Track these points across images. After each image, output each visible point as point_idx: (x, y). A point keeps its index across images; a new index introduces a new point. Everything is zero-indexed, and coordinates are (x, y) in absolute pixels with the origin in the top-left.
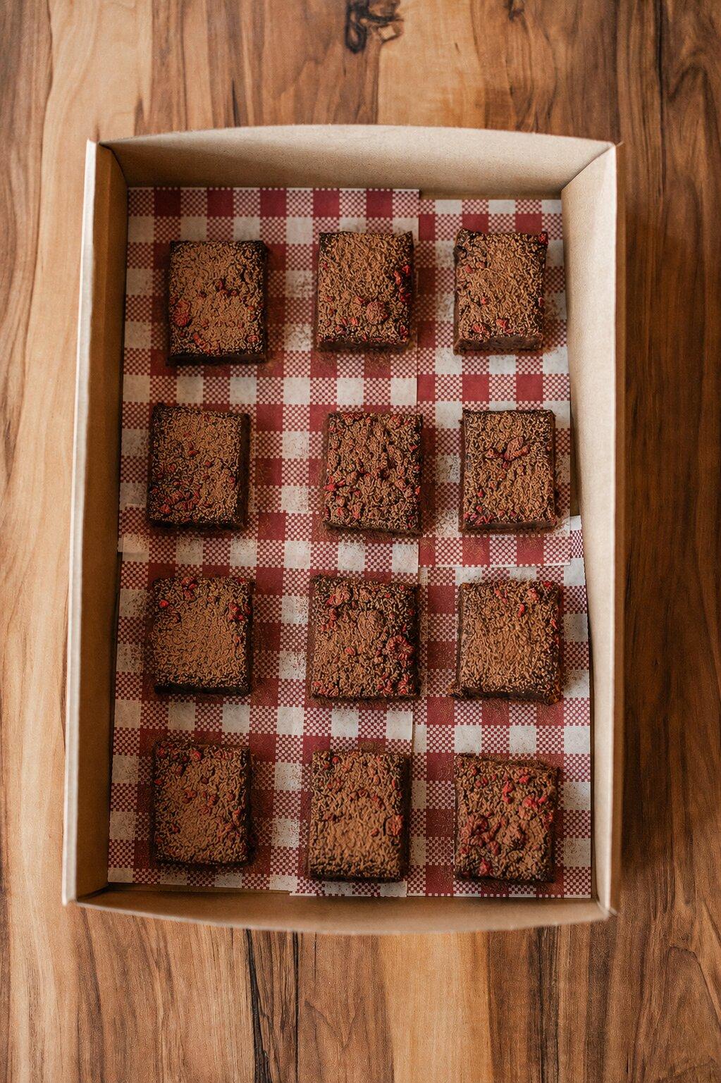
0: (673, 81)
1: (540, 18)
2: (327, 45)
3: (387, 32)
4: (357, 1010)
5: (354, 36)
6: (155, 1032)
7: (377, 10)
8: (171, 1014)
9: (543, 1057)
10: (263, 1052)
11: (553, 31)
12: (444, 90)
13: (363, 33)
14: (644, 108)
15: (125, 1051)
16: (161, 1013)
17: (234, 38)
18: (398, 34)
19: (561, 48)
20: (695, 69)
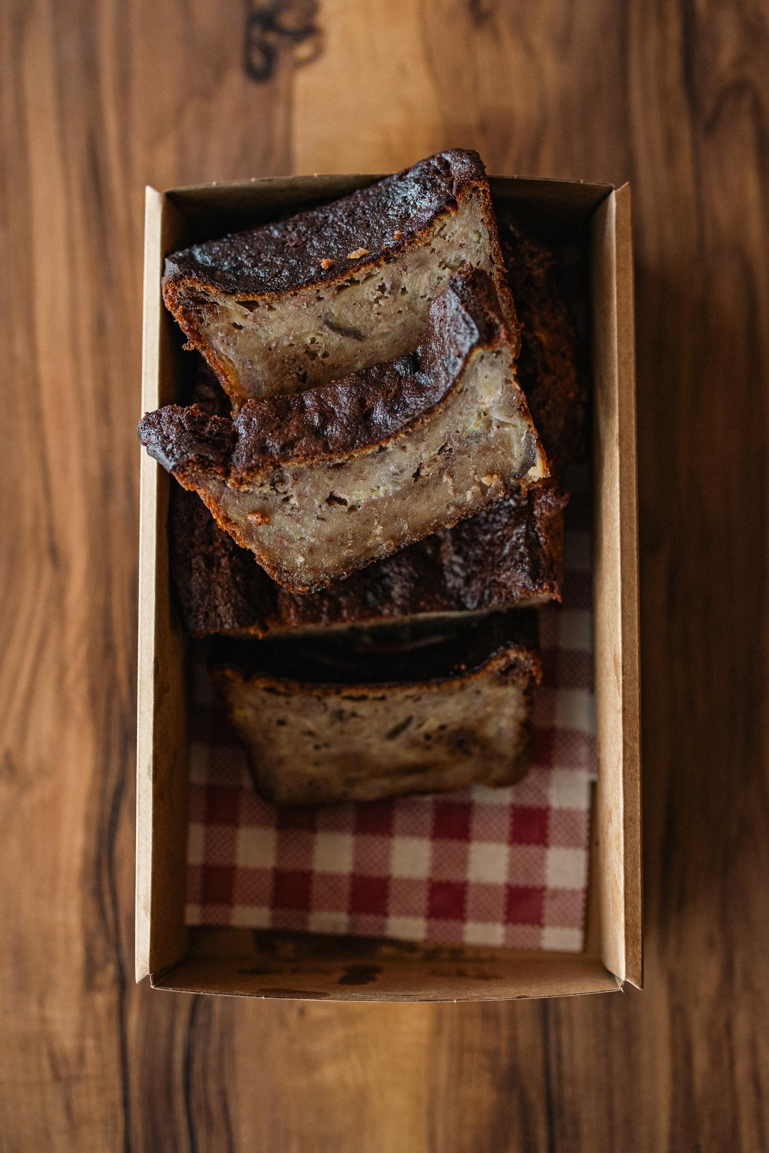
0: (709, 103)
1: (519, 25)
2: (219, 72)
3: (304, 50)
5: (258, 59)
7: (289, 20)
11: (539, 39)
12: (385, 129)
13: (270, 55)
14: (670, 144)
17: (90, 67)
18: (319, 52)
19: (550, 66)
20: (740, 87)
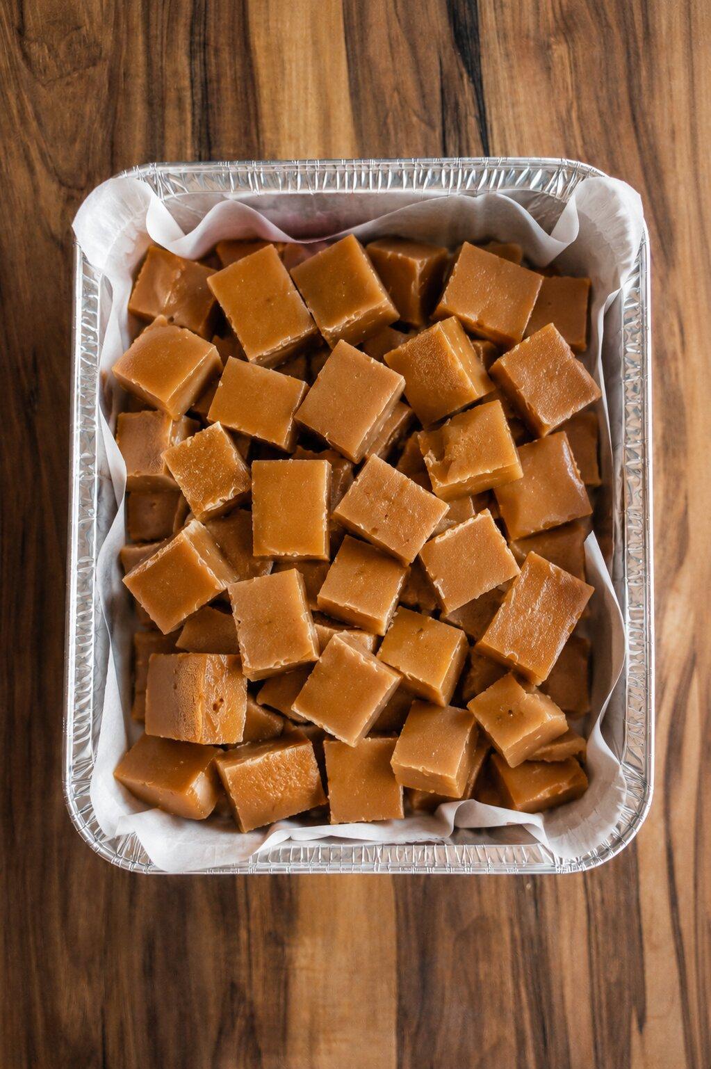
4: (385, 124)
6: (578, 98)
8: (564, 114)
9: (206, 83)
10: (474, 82)
12: (330, 1052)
15: (607, 79)
16: (574, 115)
